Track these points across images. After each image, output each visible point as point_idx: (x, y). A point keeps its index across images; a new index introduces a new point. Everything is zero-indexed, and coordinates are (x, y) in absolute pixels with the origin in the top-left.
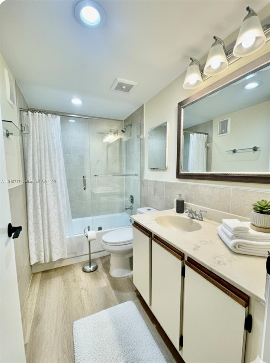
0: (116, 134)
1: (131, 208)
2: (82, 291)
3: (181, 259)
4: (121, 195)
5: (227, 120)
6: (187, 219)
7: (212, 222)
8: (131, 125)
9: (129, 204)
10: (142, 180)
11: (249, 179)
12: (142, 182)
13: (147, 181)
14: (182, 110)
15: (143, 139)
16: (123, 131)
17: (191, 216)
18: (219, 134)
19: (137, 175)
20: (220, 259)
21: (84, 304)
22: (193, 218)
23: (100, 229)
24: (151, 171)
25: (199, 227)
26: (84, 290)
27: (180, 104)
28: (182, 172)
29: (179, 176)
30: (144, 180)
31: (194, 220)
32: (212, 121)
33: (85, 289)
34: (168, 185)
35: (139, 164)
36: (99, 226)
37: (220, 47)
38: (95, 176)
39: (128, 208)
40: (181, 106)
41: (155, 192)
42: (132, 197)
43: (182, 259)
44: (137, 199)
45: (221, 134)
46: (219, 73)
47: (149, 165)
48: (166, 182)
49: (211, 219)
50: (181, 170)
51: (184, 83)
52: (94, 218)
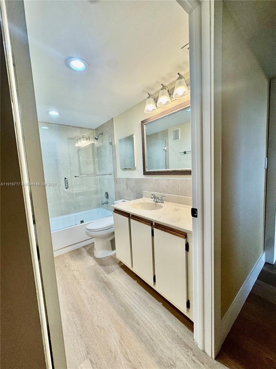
0: (88, 140)
1: (107, 203)
2: (74, 272)
3: (150, 225)
4: (96, 192)
5: (178, 130)
6: (153, 203)
7: (169, 203)
8: (102, 134)
9: (105, 200)
10: (116, 179)
11: (188, 173)
12: (116, 180)
13: (120, 179)
14: (145, 126)
15: (115, 146)
16: (96, 138)
17: (156, 201)
18: (173, 140)
19: (111, 174)
20: (173, 220)
21: (78, 279)
22: (157, 202)
23: (82, 222)
24: (123, 171)
25: (161, 207)
26: (75, 272)
27: (143, 122)
28: (147, 170)
29: (145, 173)
30: (118, 178)
31: (158, 203)
32: (167, 130)
33: (76, 270)
34: (138, 181)
35: (112, 166)
36: (82, 220)
37: (166, 91)
38: (75, 177)
39: (104, 203)
40: (144, 123)
41: (127, 188)
42: (107, 193)
43: (152, 225)
44: (112, 195)
45: (175, 140)
46: (167, 106)
47: (121, 166)
48: (135, 179)
49: (169, 202)
50: (146, 169)
51: (145, 110)
52: (76, 214)
